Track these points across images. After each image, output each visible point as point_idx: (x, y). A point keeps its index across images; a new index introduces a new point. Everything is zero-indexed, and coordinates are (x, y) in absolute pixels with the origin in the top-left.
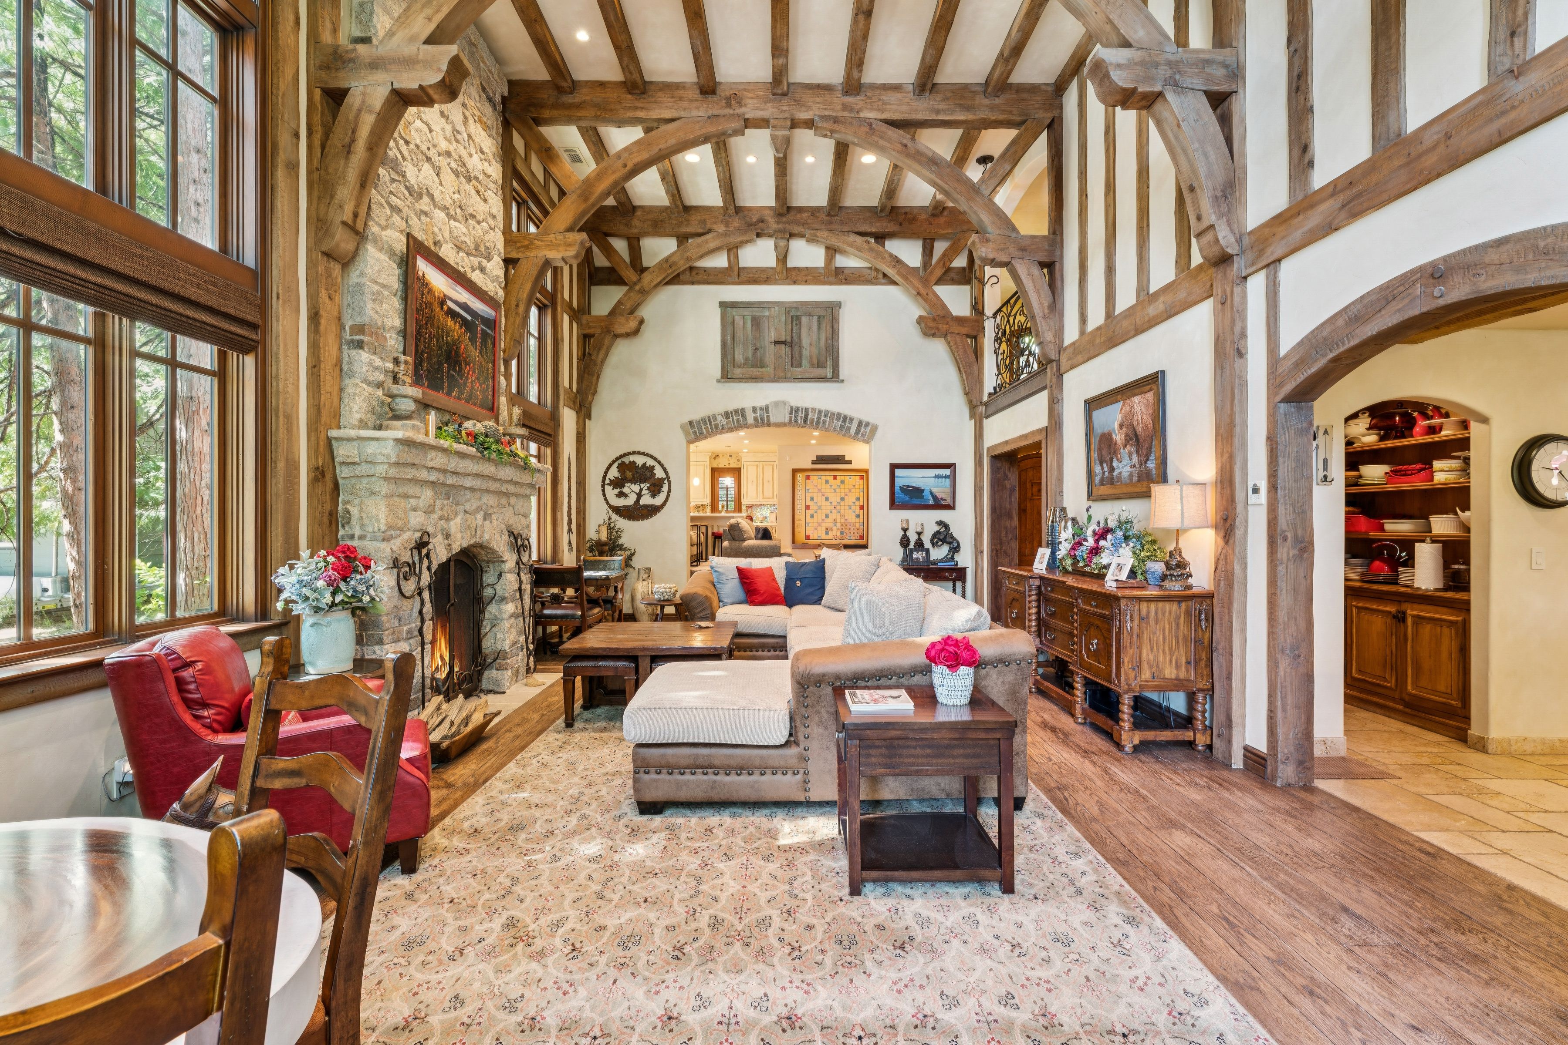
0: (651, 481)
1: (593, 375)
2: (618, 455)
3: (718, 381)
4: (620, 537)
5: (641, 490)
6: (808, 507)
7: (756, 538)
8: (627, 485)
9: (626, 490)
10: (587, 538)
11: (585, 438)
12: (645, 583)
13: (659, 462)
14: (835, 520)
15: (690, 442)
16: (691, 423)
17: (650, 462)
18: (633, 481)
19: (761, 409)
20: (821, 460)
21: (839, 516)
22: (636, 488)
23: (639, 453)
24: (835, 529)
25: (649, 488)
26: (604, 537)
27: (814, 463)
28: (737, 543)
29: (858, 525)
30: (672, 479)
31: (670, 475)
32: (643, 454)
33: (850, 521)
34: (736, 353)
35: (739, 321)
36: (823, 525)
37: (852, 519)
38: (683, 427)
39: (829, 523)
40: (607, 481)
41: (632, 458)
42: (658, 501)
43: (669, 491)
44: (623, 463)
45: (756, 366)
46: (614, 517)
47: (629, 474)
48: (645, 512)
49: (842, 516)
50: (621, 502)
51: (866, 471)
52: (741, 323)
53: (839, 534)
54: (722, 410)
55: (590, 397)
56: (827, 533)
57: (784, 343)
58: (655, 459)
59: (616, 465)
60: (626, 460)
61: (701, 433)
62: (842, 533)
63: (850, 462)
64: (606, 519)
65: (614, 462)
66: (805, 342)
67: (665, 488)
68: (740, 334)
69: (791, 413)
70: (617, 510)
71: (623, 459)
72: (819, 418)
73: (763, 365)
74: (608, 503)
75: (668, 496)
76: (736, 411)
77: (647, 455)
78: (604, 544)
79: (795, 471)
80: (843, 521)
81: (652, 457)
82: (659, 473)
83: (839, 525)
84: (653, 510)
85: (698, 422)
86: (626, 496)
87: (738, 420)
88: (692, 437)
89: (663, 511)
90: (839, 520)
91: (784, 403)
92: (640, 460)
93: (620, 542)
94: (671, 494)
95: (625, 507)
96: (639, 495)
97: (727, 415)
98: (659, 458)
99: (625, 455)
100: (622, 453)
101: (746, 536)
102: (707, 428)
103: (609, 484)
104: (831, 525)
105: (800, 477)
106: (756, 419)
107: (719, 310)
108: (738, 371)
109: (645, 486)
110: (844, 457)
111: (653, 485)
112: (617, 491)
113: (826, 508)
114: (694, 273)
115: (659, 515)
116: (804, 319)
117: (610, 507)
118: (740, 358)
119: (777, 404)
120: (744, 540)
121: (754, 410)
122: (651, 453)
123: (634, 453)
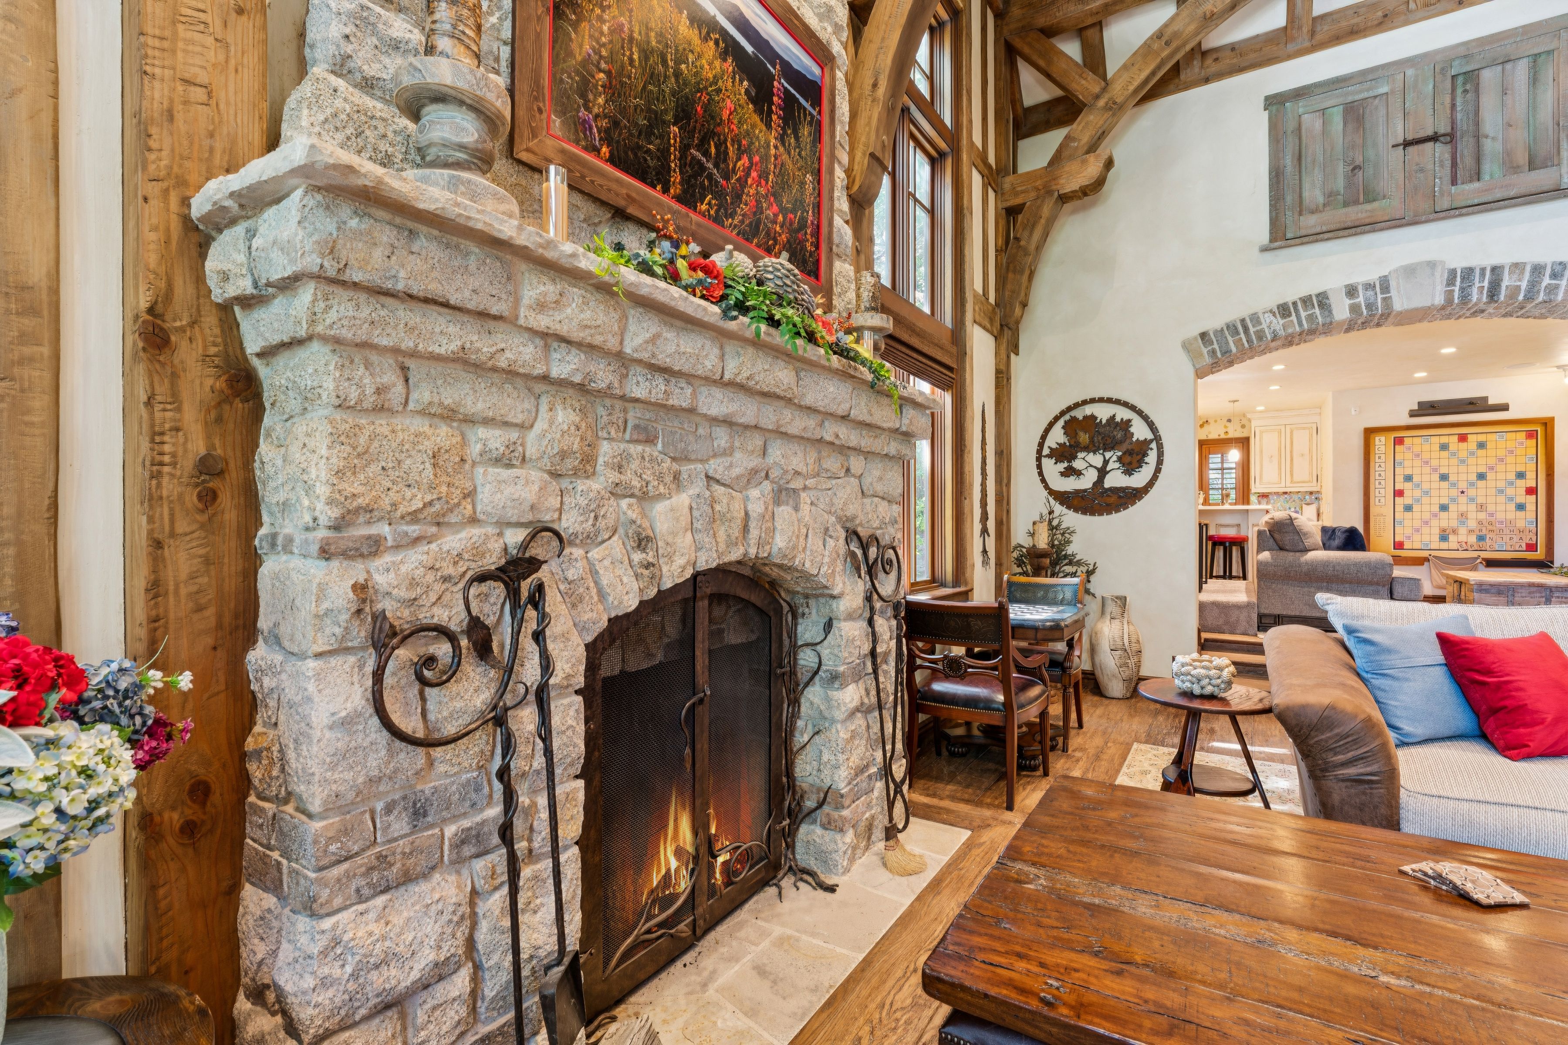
0: (1126, 446)
1: (1022, 272)
2: (1064, 407)
3: (1264, 249)
4: (1069, 542)
5: (1106, 462)
6: (1399, 493)
7: (1326, 547)
8: (1081, 455)
9: (1078, 464)
10: (1014, 543)
11: (1009, 379)
12: (1116, 624)
13: (1140, 413)
14: (1463, 516)
15: (1200, 374)
16: (1203, 335)
17: (1122, 414)
18: (1091, 448)
19: (1369, 286)
20: (1428, 408)
21: (1473, 507)
22: (1097, 460)
23: (1101, 400)
24: (1463, 531)
25: (1120, 459)
26: (1042, 542)
27: (1413, 414)
28: (1290, 557)
29: (1521, 524)
30: (1165, 441)
31: (1162, 432)
32: (1110, 401)
33: (1500, 516)
34: (1306, 185)
35: (1312, 123)
36: (1435, 523)
37: (1505, 511)
38: (1186, 346)
39: (1447, 520)
40: (1046, 451)
41: (1088, 410)
42: (1138, 480)
43: (1160, 462)
44: (1074, 419)
45: (1356, 202)
46: (1058, 509)
47: (1084, 438)
48: (1113, 499)
49: (1481, 507)
50: (1070, 485)
51: (1547, 424)
52: (1318, 125)
53: (1473, 539)
54: (1273, 302)
55: (1018, 310)
56: (1444, 538)
57: (1434, 138)
58: (1133, 408)
59: (1061, 423)
60: (1079, 414)
61: (1226, 352)
62: (1481, 538)
63: (1504, 408)
64: (1045, 512)
65: (1056, 419)
66: (1491, 122)
67: (1152, 457)
68: (1315, 149)
69: (1451, 282)
70: (1063, 498)
71: (1073, 413)
72: (1533, 285)
73: (1370, 196)
74: (1047, 487)
75: (1158, 470)
76: (1306, 301)
77: (1118, 402)
78: (1043, 555)
79: (1369, 433)
80: (1482, 516)
81: (1126, 404)
82: (1140, 431)
83: (1472, 524)
84: (1130, 497)
85: (1220, 333)
86: (1078, 473)
87: (1311, 318)
88: (1207, 360)
89: (1147, 498)
90: (1472, 515)
91: (1432, 265)
92: (1103, 413)
93: (1070, 550)
94: (1164, 468)
95: (1077, 492)
96: (1103, 472)
97: (1284, 310)
98: (1140, 405)
99: (1077, 405)
100: (1071, 403)
101: (1308, 543)
102: (1238, 343)
103: (1049, 456)
104: (1454, 524)
105: (1381, 442)
106: (1354, 309)
107: (1265, 115)
108: (1310, 222)
109: (1112, 456)
110: (1486, 399)
111: (1129, 453)
112: (1062, 466)
113: (1444, 494)
114: (1209, 61)
115: (1139, 504)
116: (1488, 76)
117: (1051, 492)
118: (1313, 194)
119: (1410, 271)
120: (1306, 550)
121: (1351, 291)
122: (1124, 397)
123: (1093, 401)
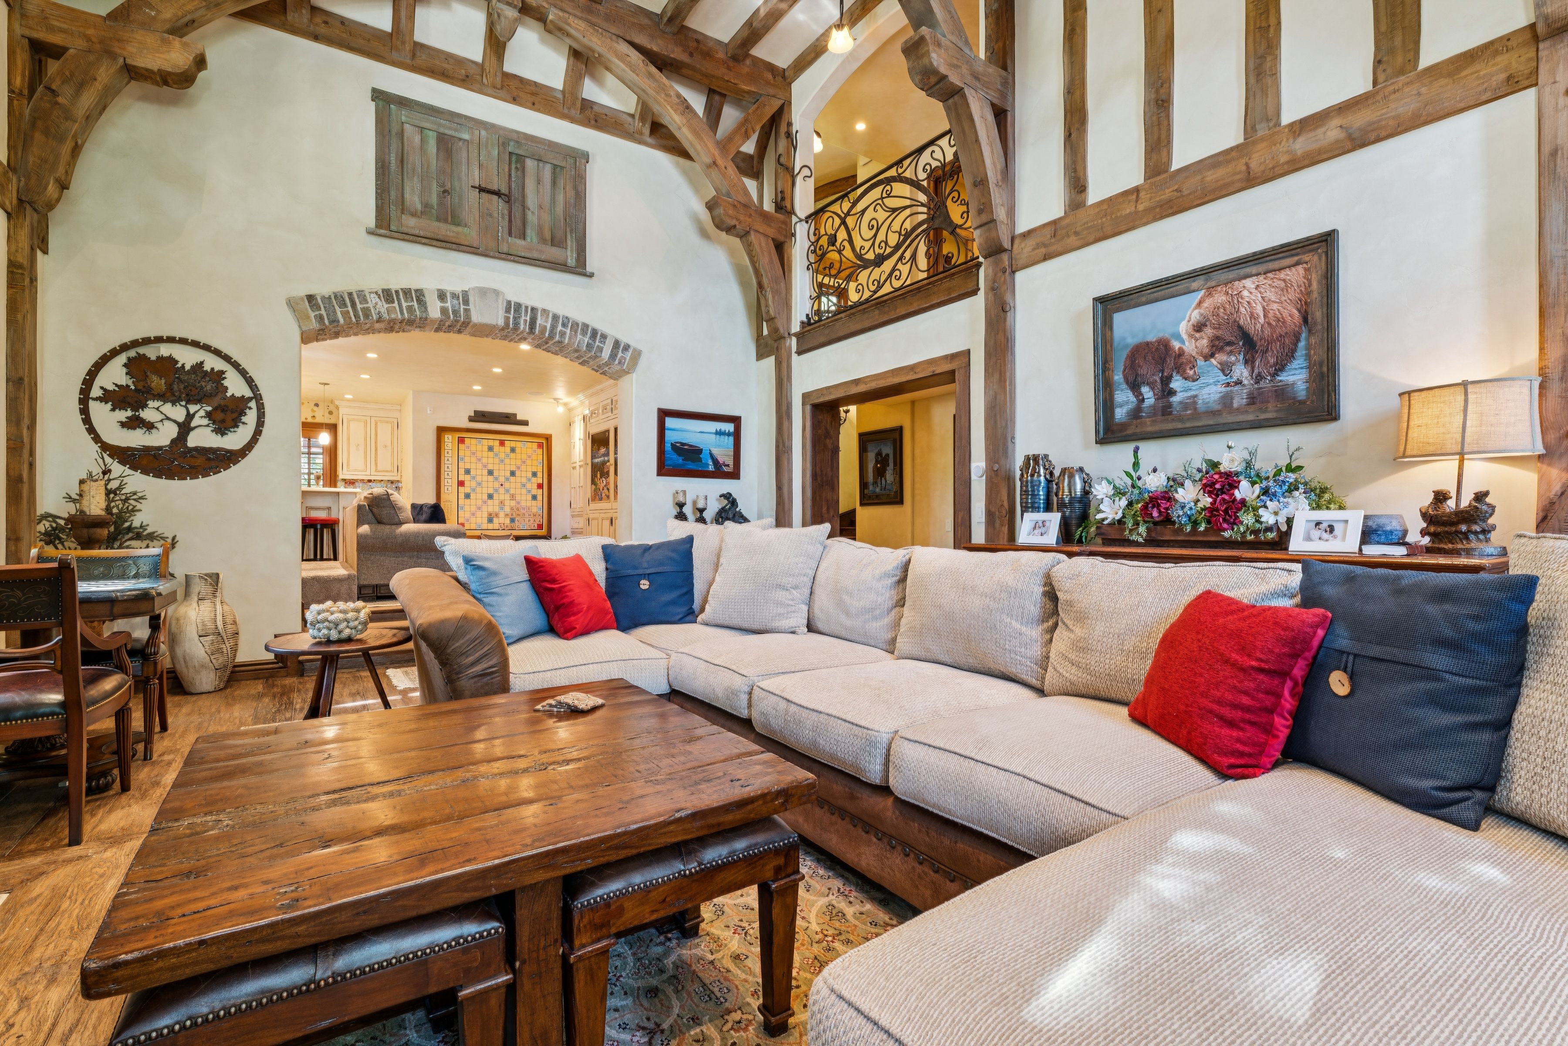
0: (217, 401)
1: (61, 139)
2: (127, 339)
3: (370, 232)
4: (134, 510)
5: (190, 417)
6: (461, 484)
7: (415, 521)
8: (151, 404)
9: (147, 414)
10: (40, 511)
11: (33, 280)
12: (206, 606)
13: (236, 365)
14: (502, 503)
15: (306, 338)
16: (310, 298)
17: (212, 363)
18: (169, 396)
19: (454, 296)
20: (480, 416)
21: (507, 497)
22: (178, 413)
23: (183, 341)
24: (502, 515)
25: (209, 415)
26: (96, 505)
27: (471, 419)
28: (387, 529)
29: (534, 510)
30: (266, 401)
31: (263, 391)
32: (195, 344)
33: (523, 504)
34: (407, 190)
35: (411, 134)
36: (484, 508)
37: (526, 501)
38: (292, 304)
39: (492, 506)
40: (96, 392)
41: (165, 350)
42: (234, 441)
43: (260, 423)
44: (142, 358)
45: (445, 221)
46: (117, 469)
47: (157, 383)
48: (200, 461)
49: (513, 497)
50: (136, 439)
51: (548, 438)
52: (417, 139)
53: (508, 521)
54: (379, 286)
55: (52, 189)
56: (490, 520)
57: (498, 193)
58: (227, 358)
59: (122, 358)
60: (151, 352)
61: (334, 321)
62: (512, 520)
63: (525, 423)
64: (97, 470)
65: (114, 353)
66: (531, 201)
67: (251, 417)
68: (414, 159)
69: (508, 310)
70: (125, 456)
71: (142, 350)
72: (554, 327)
73: (455, 220)
74: (97, 439)
75: (258, 433)
76: (407, 292)
77: (207, 348)
78: (98, 523)
79: (441, 431)
80: (513, 503)
81: (217, 353)
82: (235, 386)
83: (507, 509)
84: (227, 459)
85: (327, 299)
86: (150, 426)
87: (410, 309)
88: (314, 325)
89: (244, 463)
90: (507, 503)
91: (497, 293)
92: (187, 357)
93: (137, 521)
94: (265, 430)
95: (147, 449)
96: (185, 428)
97: (388, 295)
98: (236, 357)
99: (147, 341)
100: (139, 335)
101: (402, 516)
102: (346, 314)
103: (102, 399)
104: (497, 509)
105: (449, 440)
106: (444, 311)
107: (373, 105)
108: (411, 223)
109: (199, 411)
110: (515, 415)
111: (221, 408)
112: (124, 415)
113: (490, 485)
114: (318, 20)
115: (234, 469)
116: (530, 164)
117: (105, 447)
118: (413, 199)
119: (483, 292)
120: (401, 523)
121: (442, 296)
122: (215, 344)
123: (171, 340)
